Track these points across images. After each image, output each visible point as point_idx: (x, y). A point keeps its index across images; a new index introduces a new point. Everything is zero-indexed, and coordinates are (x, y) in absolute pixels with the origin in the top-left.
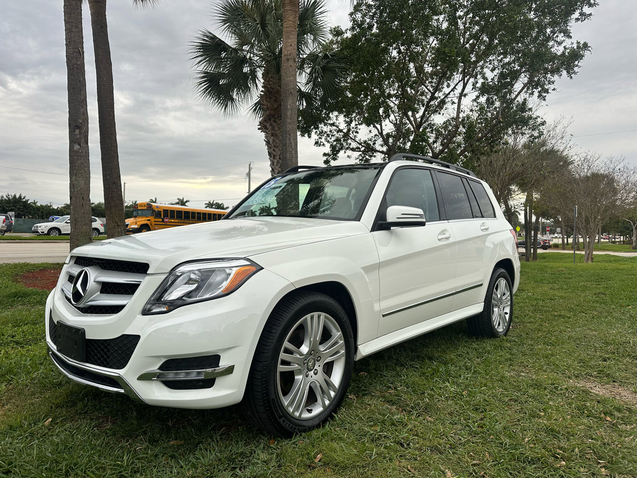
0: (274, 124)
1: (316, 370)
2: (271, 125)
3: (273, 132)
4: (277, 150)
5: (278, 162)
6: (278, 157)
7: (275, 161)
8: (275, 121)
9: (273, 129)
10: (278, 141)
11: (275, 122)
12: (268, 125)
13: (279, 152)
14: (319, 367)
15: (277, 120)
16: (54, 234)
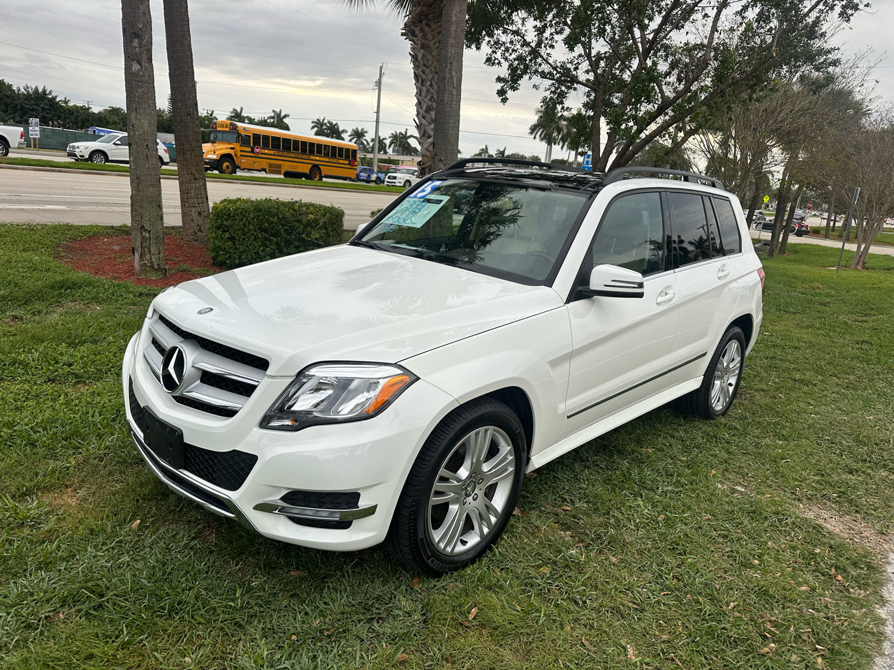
0: (426, 29)
1: (476, 494)
2: (422, 30)
3: (424, 41)
4: (427, 71)
5: (428, 91)
6: (428, 83)
7: (424, 89)
8: (427, 25)
9: (424, 37)
10: (430, 57)
11: (429, 26)
12: (417, 31)
13: (431, 76)
14: (479, 491)
15: (432, 24)
16: (98, 160)
